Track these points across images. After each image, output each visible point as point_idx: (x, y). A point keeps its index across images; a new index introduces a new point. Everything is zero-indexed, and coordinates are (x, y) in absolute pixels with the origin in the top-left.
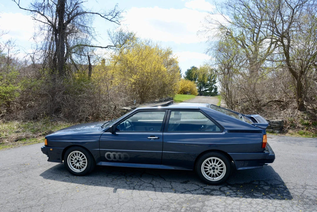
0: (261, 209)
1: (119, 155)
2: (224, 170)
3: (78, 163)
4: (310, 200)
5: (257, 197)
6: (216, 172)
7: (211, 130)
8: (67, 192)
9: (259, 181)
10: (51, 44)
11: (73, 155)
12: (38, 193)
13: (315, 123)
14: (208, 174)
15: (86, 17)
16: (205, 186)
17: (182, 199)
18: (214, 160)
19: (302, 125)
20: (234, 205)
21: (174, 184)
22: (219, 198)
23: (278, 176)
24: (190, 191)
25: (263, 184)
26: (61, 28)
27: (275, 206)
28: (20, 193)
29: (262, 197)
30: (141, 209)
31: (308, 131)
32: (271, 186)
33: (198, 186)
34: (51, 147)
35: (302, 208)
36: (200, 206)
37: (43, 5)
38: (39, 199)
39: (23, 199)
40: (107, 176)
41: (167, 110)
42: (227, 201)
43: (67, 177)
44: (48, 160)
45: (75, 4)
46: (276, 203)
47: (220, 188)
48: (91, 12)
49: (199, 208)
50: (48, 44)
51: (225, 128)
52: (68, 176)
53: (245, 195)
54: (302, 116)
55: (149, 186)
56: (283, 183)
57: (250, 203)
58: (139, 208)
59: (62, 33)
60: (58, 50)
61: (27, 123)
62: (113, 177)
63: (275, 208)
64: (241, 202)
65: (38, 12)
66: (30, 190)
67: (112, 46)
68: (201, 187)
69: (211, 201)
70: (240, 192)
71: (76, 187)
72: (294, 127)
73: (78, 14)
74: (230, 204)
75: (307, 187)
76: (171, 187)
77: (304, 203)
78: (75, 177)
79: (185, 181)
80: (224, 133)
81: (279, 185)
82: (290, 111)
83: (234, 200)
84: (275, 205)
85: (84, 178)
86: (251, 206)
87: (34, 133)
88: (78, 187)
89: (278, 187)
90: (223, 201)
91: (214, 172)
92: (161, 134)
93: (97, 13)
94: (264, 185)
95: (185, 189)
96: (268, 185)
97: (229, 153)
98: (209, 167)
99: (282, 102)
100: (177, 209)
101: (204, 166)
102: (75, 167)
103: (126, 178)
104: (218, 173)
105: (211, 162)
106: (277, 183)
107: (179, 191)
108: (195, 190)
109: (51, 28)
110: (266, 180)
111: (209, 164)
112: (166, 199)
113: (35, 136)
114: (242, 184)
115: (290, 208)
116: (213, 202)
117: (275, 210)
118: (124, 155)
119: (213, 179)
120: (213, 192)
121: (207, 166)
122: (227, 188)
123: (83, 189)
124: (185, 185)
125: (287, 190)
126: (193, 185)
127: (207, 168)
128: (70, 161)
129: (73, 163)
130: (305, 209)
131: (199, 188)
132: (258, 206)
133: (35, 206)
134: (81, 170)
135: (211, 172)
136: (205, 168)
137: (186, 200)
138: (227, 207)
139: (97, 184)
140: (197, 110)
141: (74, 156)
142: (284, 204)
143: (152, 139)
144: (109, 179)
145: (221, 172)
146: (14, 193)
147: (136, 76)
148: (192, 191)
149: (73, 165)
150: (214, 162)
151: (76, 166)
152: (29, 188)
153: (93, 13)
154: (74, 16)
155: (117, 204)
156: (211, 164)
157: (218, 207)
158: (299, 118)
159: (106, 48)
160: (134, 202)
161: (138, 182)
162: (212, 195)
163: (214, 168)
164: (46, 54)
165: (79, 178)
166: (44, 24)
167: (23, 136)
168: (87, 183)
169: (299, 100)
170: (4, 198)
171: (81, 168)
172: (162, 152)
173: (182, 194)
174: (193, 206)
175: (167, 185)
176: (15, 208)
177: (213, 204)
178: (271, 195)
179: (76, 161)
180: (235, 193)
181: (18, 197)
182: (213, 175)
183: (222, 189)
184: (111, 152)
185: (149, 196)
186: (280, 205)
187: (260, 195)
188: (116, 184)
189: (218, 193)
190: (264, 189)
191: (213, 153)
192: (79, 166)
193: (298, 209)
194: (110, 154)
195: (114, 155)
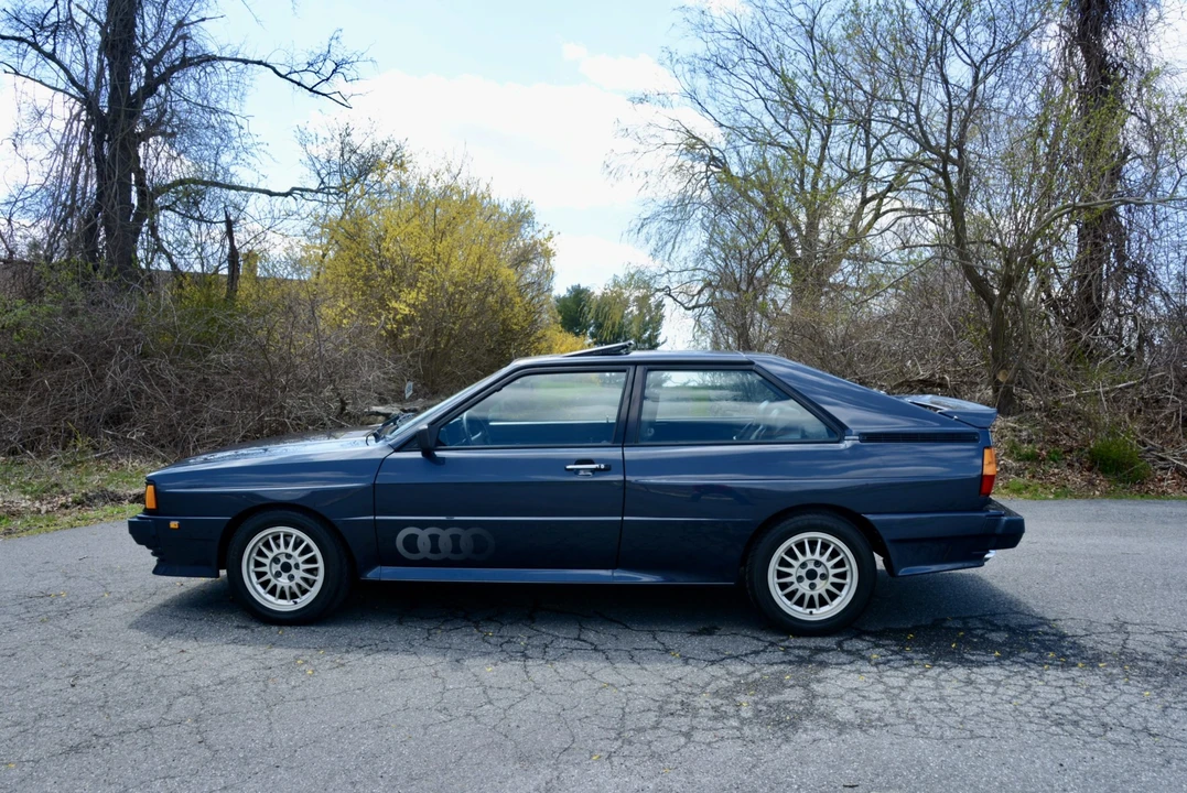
0: (1015, 697)
1: (452, 537)
2: (848, 580)
3: (285, 575)
4: (1159, 663)
5: (985, 664)
6: (822, 587)
7: (797, 437)
8: (268, 678)
9: (964, 620)
10: (78, 172)
11: (267, 545)
12: (152, 683)
13: (1056, 453)
14: (790, 596)
15: (222, 74)
16: (783, 641)
17: (724, 682)
18: (813, 543)
19: (1017, 460)
20: (920, 690)
21: (667, 639)
22: (850, 671)
23: (1018, 603)
24: (737, 657)
25: (981, 626)
26: (120, 110)
27: (1057, 687)
28: (77, 687)
29: (996, 663)
30: (587, 717)
31: (1035, 481)
32: (1008, 628)
33: (758, 639)
34: (175, 515)
35: (1146, 686)
36: (802, 699)
37: (53, 19)
38: (165, 702)
39: (99, 703)
41: (632, 368)
42: (887, 680)
43: (244, 631)
44: (156, 571)
45: (174, 23)
46: (1054, 678)
47: (840, 644)
48: (239, 57)
49: (801, 704)
50: (68, 171)
51: (850, 426)
52: (245, 627)
53: (936, 660)
54: (1014, 429)
55: (578, 647)
56: (1043, 621)
57: (969, 682)
58: (581, 714)
59: (123, 131)
60: (109, 196)
62: (426, 626)
63: (1059, 691)
64: (935, 679)
65: (30, 44)
66: (112, 675)
67: (307, 190)
68: (772, 644)
69: (828, 681)
70: (916, 652)
71: (297, 659)
73: (186, 62)
74: (902, 689)
75: (1130, 628)
76: (661, 647)
77: (1143, 673)
78: (275, 628)
79: (705, 629)
81: (1035, 626)
83: (906, 675)
84: (1054, 684)
85: (314, 631)
86: (977, 691)
87: (36, 498)
88: (305, 658)
89: (1036, 633)
90: (873, 680)
91: (812, 586)
92: (615, 453)
93: (260, 63)
94: (983, 629)
95: (717, 652)
96: (997, 629)
97: (869, 517)
98: (795, 571)
99: (940, 385)
100: (725, 712)
101: (777, 567)
102: (272, 592)
103: (477, 627)
104: (827, 591)
105: (803, 553)
106: (1026, 622)
107: (697, 658)
108: (756, 653)
109: (81, 111)
110: (985, 615)
111: (795, 558)
112: (666, 684)
113: (44, 508)
114: (908, 631)
115: (1109, 689)
116: (839, 683)
117: (1062, 697)
118: (473, 536)
119: (811, 613)
120: (821, 657)
121: (790, 566)
122: (864, 644)
123: (327, 667)
124: (708, 639)
125: (1068, 639)
126: (739, 638)
127: (789, 575)
128: (252, 567)
129: (265, 573)
130: (1156, 688)
131: (766, 647)
132: (1001, 690)
133: (160, 724)
134: (298, 600)
135: (804, 588)
136: (781, 575)
137: (738, 683)
138: (896, 696)
139: (374, 648)
140: (743, 367)
141: (270, 549)
142: (1082, 679)
144: (416, 633)
145: (840, 587)
146: (50, 685)
147: (414, 294)
148: (746, 655)
149: (264, 585)
151: (275, 586)
152: (105, 670)
153: (246, 62)
154: (172, 69)
155: (488, 707)
156: (802, 559)
157: (864, 697)
158: (1002, 437)
159: (286, 195)
160: (550, 697)
161: (529, 637)
162: (823, 664)
163: (811, 575)
164: (59, 209)
165: (291, 633)
166: (53, 91)
168: (330, 646)
169: (1001, 378)
170: (18, 704)
171: (298, 593)
172: (620, 518)
173: (714, 667)
174: (773, 699)
175: (643, 640)
176: (81, 733)
177: (842, 691)
178: (1022, 655)
179: (276, 568)
180: (899, 657)
181: (74, 699)
182: (812, 597)
183: (846, 646)
184: (422, 525)
185: (595, 676)
186: (1071, 683)
187: (987, 659)
188: (447, 645)
189: (839, 658)
190: (993, 642)
191: (810, 516)
192: (290, 588)
193: (1135, 690)
194: (414, 537)
195: (434, 538)
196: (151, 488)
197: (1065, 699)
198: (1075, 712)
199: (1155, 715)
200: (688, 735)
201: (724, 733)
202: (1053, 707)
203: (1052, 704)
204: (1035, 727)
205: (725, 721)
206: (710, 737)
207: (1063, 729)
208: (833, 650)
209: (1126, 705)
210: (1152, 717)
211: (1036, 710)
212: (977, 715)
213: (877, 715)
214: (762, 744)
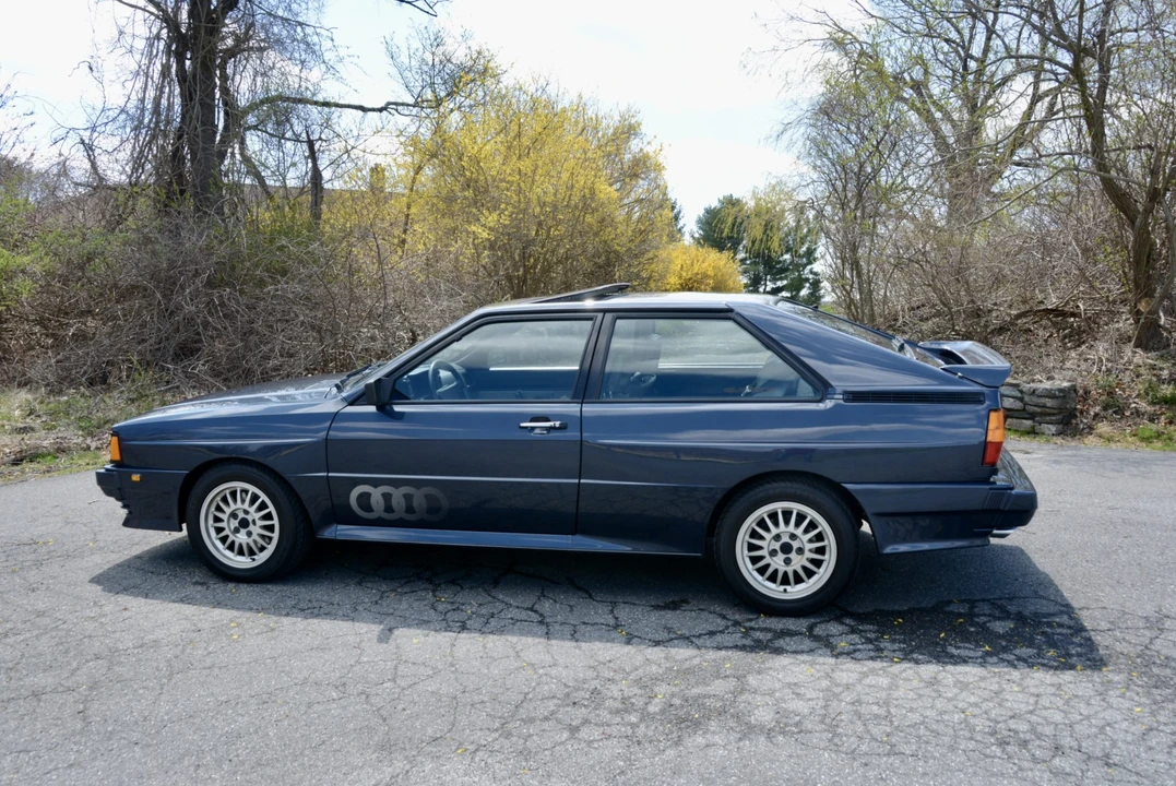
0: (976, 705)
1: (404, 496)
2: (827, 557)
3: (243, 531)
5: (964, 661)
6: (798, 562)
7: (779, 393)
8: (191, 642)
9: (972, 603)
10: (162, 92)
11: (224, 500)
12: (74, 644)
14: (762, 571)
16: (750, 620)
17: (654, 668)
18: (787, 514)
19: (1153, 403)
20: (867, 690)
21: (624, 613)
22: (803, 662)
23: (1051, 583)
24: (688, 638)
25: (987, 612)
26: (200, 27)
27: (1033, 695)
29: (979, 660)
30: (482, 702)
31: (1172, 427)
32: (1020, 618)
33: (724, 617)
34: (136, 468)
35: (1143, 700)
36: (726, 693)
38: (75, 664)
39: (10, 665)
40: (360, 583)
41: (600, 315)
42: (837, 675)
43: (199, 588)
44: (127, 523)
46: (1037, 683)
47: (811, 628)
49: (722, 699)
50: (151, 93)
51: (833, 384)
52: (202, 584)
53: (912, 652)
54: (1153, 367)
55: (525, 618)
56: (1068, 609)
57: (933, 682)
58: (476, 698)
59: (203, 48)
60: (191, 117)
61: (65, 398)
62: (384, 588)
63: (1032, 700)
64: (895, 677)
66: (42, 634)
67: (403, 104)
68: (736, 623)
69: (771, 672)
70: (893, 641)
71: (232, 622)
72: (1120, 411)
74: (847, 687)
75: (1168, 624)
76: (612, 622)
77: (1152, 682)
78: (231, 586)
79: (673, 602)
80: (829, 404)
81: (1054, 615)
82: (1102, 349)
83: (865, 669)
84: (1033, 690)
85: (268, 590)
86: (934, 694)
87: (88, 434)
88: (239, 621)
89: (1049, 624)
90: (822, 674)
91: (788, 561)
92: (573, 409)
94: (990, 615)
95: (669, 630)
96: (1006, 616)
97: (849, 486)
98: (768, 543)
99: (1073, 315)
100: (633, 704)
101: (747, 537)
102: (231, 547)
103: (434, 591)
104: (804, 568)
105: (777, 524)
106: (1045, 610)
107: (643, 636)
108: (712, 633)
109: (162, 28)
110: (1000, 599)
111: (767, 529)
112: (590, 667)
113: (93, 445)
114: (900, 614)
115: (1096, 701)
116: (780, 676)
117: (1031, 708)
118: (427, 496)
119: (785, 590)
120: (781, 643)
121: (762, 538)
122: (841, 628)
123: (256, 631)
124: (669, 614)
125: (1084, 634)
126: (704, 615)
127: (760, 548)
128: (211, 521)
129: (223, 529)
130: (1156, 702)
131: (727, 627)
132: (964, 694)
133: (55, 691)
134: (255, 557)
135: (777, 563)
136: (752, 547)
137: (671, 669)
138: (836, 695)
139: (316, 611)
140: (722, 315)
141: (227, 504)
142: (1071, 686)
143: (537, 431)
144: (365, 595)
145: (818, 563)
147: (495, 216)
148: (699, 636)
149: (224, 540)
150: (787, 522)
151: (233, 542)
152: (39, 628)
155: (388, 684)
156: (774, 531)
157: (798, 694)
158: (1137, 377)
159: (381, 110)
160: (460, 676)
161: (481, 605)
162: (779, 651)
163: (786, 548)
164: (144, 131)
165: (245, 591)
167: (45, 443)
168: (276, 609)
169: (1142, 307)
171: (256, 550)
172: (577, 481)
173: (655, 649)
174: (695, 691)
175: (599, 613)
177: (778, 685)
178: (1017, 652)
179: (234, 523)
180: (871, 646)
182: (786, 573)
183: (818, 631)
184: (375, 483)
185: (521, 654)
186: (1053, 690)
187: (971, 654)
188: (391, 611)
189: (802, 643)
190: (992, 633)
191: (783, 484)
192: (248, 544)
193: (1127, 704)
194: (368, 495)
195: (386, 497)
196: (115, 438)
197: (1031, 712)
198: (1033, 730)
199: (1129, 738)
200: (574, 730)
201: (614, 730)
202: (1011, 722)
203: (1012, 717)
204: (972, 744)
205: (626, 716)
206: (596, 733)
207: (1003, 751)
208: (801, 634)
209: (1103, 722)
210: (1124, 741)
211: (988, 723)
212: (914, 726)
213: (798, 718)
214: (647, 745)
